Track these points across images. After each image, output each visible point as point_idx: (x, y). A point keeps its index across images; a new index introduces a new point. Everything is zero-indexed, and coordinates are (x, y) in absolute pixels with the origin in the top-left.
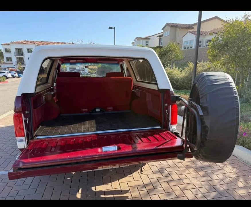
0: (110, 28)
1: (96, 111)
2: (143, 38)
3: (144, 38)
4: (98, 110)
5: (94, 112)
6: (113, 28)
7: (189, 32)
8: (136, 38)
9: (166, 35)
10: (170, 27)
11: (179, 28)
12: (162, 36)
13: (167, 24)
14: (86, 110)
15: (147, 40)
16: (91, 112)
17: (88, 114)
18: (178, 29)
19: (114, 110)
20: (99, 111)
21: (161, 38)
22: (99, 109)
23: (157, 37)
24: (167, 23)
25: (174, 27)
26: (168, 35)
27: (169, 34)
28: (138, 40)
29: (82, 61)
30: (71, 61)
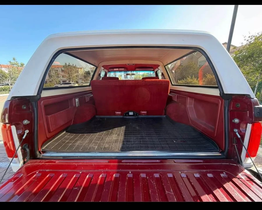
1: (130, 114)
4: (131, 113)
5: (127, 115)
14: (120, 113)
16: (124, 115)
17: (122, 117)
19: (147, 114)
20: (133, 114)
22: (133, 113)
29: (123, 69)
30: (115, 69)
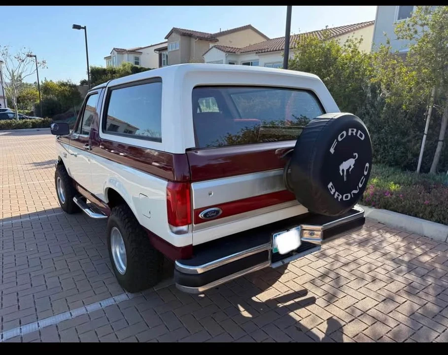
0: (76, 27)
2: (129, 51)
3: (131, 51)
6: (83, 28)
7: (215, 46)
8: (114, 49)
9: (174, 49)
10: (181, 35)
11: (196, 39)
12: (165, 49)
13: (174, 30)
15: (137, 55)
18: (194, 41)
21: (164, 53)
23: (155, 50)
24: (174, 28)
25: (188, 35)
26: (178, 48)
27: (178, 46)
28: (118, 54)
